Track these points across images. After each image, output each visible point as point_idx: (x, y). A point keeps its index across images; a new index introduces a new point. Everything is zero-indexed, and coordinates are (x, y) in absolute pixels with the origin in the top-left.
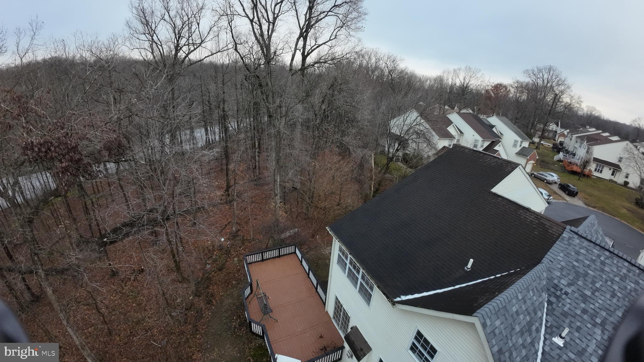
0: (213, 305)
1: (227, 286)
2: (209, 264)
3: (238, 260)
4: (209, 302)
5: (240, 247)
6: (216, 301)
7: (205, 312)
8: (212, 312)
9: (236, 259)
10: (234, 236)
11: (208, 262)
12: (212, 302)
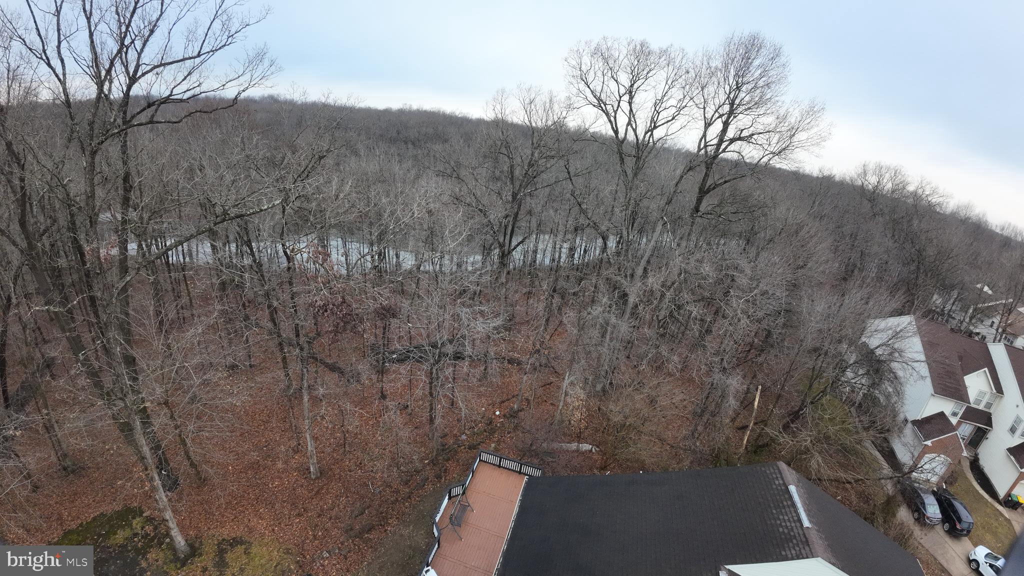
0: (440, 482)
1: (465, 471)
2: (466, 435)
3: (495, 448)
4: (439, 477)
5: (509, 433)
6: (445, 480)
7: (428, 485)
8: (434, 489)
9: (493, 445)
10: (513, 415)
11: (466, 431)
12: (441, 478)
